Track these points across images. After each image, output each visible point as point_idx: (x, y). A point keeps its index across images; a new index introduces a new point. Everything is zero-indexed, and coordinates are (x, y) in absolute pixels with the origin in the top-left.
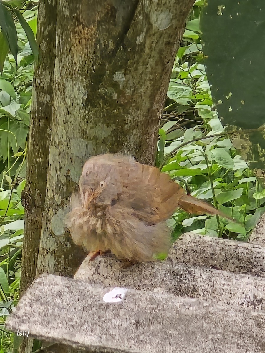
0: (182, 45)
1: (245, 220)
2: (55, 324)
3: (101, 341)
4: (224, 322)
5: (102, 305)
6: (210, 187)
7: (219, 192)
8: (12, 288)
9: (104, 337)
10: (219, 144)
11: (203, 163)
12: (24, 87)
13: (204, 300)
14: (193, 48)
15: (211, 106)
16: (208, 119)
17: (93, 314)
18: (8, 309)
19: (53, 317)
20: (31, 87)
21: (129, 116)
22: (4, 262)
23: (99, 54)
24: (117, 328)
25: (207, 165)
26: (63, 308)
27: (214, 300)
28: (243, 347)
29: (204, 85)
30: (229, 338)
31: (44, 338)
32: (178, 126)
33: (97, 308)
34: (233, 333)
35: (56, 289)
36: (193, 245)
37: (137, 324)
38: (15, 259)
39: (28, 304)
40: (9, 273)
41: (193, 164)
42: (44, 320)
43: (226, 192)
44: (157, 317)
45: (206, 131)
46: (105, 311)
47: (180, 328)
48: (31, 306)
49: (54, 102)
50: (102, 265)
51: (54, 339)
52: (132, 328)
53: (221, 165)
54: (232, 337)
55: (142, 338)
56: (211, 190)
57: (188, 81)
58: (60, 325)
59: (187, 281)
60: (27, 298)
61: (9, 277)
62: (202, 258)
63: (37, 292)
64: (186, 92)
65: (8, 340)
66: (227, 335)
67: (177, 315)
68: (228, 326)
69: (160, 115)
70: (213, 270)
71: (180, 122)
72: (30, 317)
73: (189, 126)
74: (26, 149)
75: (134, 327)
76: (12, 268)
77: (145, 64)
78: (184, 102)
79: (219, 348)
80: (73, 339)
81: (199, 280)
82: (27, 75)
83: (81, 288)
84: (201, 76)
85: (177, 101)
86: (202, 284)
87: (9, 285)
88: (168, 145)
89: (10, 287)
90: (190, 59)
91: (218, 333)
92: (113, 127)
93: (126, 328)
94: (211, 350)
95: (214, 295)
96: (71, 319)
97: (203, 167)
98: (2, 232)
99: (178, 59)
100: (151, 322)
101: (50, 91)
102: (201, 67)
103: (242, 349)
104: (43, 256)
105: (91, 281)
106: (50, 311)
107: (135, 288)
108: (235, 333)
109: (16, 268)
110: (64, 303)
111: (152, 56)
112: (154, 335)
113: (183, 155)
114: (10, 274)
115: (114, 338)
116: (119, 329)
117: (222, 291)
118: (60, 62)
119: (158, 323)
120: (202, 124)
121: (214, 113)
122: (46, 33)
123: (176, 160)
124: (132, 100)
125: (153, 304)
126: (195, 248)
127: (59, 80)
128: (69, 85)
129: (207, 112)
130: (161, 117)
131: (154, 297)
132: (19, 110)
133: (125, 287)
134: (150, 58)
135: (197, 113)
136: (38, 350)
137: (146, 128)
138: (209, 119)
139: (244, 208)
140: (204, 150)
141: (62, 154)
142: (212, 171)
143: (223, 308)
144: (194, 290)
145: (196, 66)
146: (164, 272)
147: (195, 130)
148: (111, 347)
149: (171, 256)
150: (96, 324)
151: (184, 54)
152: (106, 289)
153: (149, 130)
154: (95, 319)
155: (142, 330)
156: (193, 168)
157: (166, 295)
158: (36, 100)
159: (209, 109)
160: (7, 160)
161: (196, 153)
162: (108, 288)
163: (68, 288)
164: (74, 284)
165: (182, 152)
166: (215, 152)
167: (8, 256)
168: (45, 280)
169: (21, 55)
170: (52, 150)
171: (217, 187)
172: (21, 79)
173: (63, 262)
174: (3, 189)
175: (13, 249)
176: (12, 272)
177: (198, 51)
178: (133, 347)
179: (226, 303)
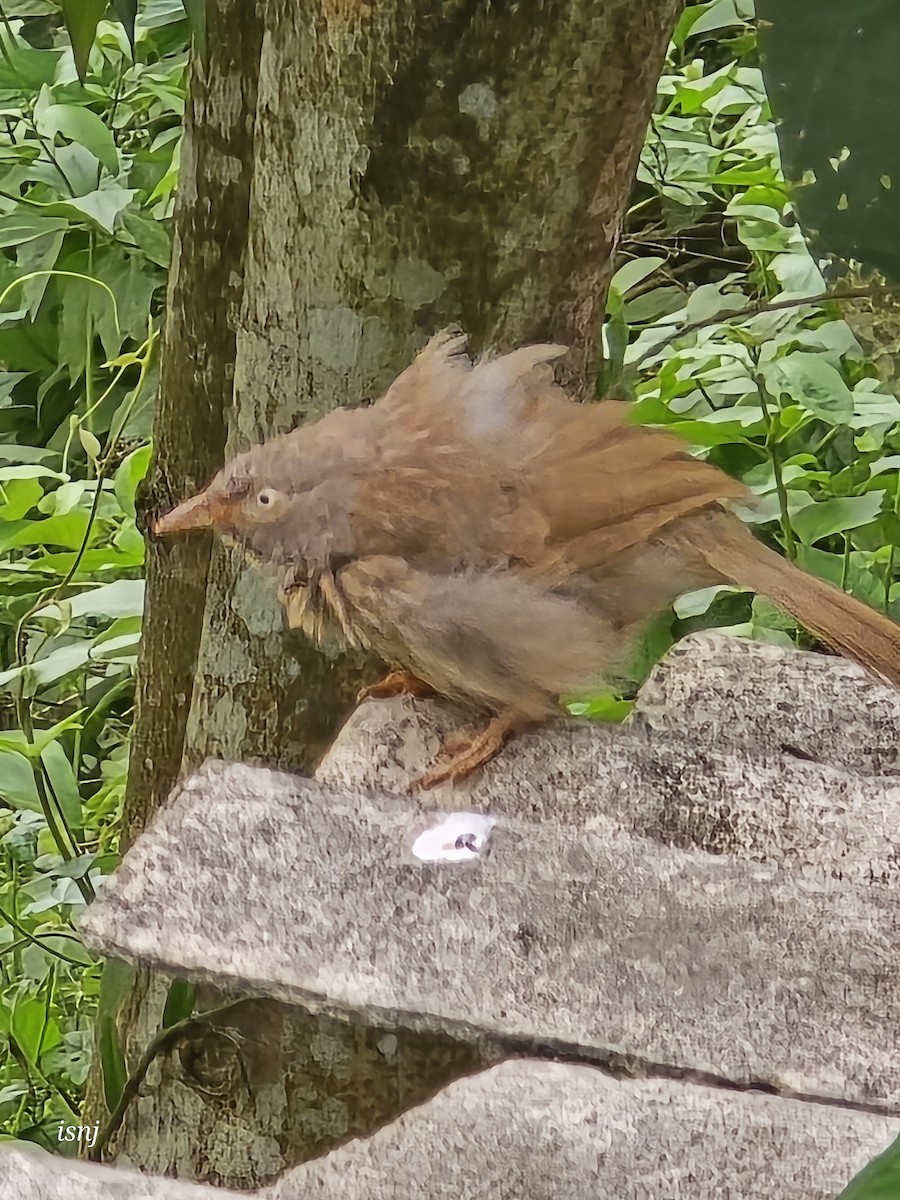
1: (887, 597)
2: (247, 932)
3: (403, 993)
4: (822, 934)
5: (408, 869)
6: (772, 484)
7: (802, 500)
8: (91, 815)
9: (414, 980)
10: (805, 338)
11: (749, 402)
12: (146, 132)
13: (754, 858)
14: (721, 14)
15: (779, 209)
16: (771, 253)
17: (377, 900)
18: (79, 882)
19: (241, 909)
20: (170, 134)
21: (509, 234)
22: (67, 723)
23: (410, 24)
24: (458, 949)
25: (765, 411)
26: (277, 877)
27: (788, 863)
28: (884, 1022)
29: (761, 139)
30: (836, 992)
31: (209, 979)
32: (667, 275)
33: (391, 879)
34: (851, 972)
35: (255, 812)
36: (721, 672)
37: (526, 936)
38: (104, 715)
39: (157, 863)
40: (82, 763)
41: (717, 405)
42: (210, 917)
43: (827, 503)
44: (596, 916)
45: (763, 294)
46: (420, 894)
47: (670, 953)
48: (168, 869)
49: (257, 181)
50: (412, 735)
51: (245, 983)
52: (510, 950)
53: (809, 413)
54: (847, 990)
55: (541, 984)
56: (776, 495)
57: (704, 123)
58: (266, 936)
59: (699, 797)
60: (153, 844)
61: (81, 776)
63: (190, 821)
64: (696, 161)
65: (75, 989)
66: (832, 980)
67: (663, 909)
68: (836, 952)
69: (613, 232)
70: (787, 758)
71: (673, 263)
72: (164, 906)
73: (702, 276)
74: (149, 343)
75: (517, 945)
76: (91, 746)
77: (568, 58)
79: (804, 1025)
80: (309, 984)
81: (739, 792)
82: (159, 91)
83: (339, 810)
84: (748, 106)
85: (666, 192)
86: (749, 807)
87: (83, 803)
88: (634, 337)
89: (85, 810)
90: (714, 51)
91: (801, 974)
92: (455, 270)
93: (489, 951)
94: (775, 1030)
95: (789, 845)
96: (302, 917)
97: (751, 417)
98: (65, 621)
99: (671, 46)
100: (574, 934)
101: (241, 145)
102: (751, 75)
103: (880, 1029)
104: (206, 701)
105: (373, 789)
106: (233, 887)
107: (520, 815)
108: (858, 976)
109: (104, 745)
110: (281, 861)
111: (590, 32)
112: (582, 973)
113: (683, 374)
114: (84, 765)
115: (446, 984)
116: (466, 954)
117: (816, 831)
118: (277, 48)
119: (599, 934)
120: (747, 272)
121: (792, 234)
123: (658, 391)
124: (516, 181)
125: (581, 870)
126: (726, 686)
127: (275, 108)
128: (308, 123)
129: (768, 229)
130: (616, 242)
131: (587, 847)
132: (128, 208)
133: (487, 811)
134: (584, 39)
135: (731, 232)
136: (183, 1023)
137: (567, 275)
138: (773, 254)
139: (885, 557)
140: (755, 360)
141: (280, 359)
142: (780, 429)
143: (818, 889)
144: (723, 826)
145: (733, 72)
146: (622, 764)
147: (725, 291)
148: (437, 1014)
149: (647, 709)
150: (385, 933)
151: (690, 34)
152: (422, 818)
153: (574, 283)
154: (385, 918)
155: (541, 959)
156: (715, 418)
157: (625, 842)
158: (191, 174)
159: (774, 218)
160: (82, 380)
161: (726, 369)
162: (430, 813)
163: (296, 809)
164: (316, 797)
165: (679, 363)
166: (790, 366)
167: (79, 704)
168: (216, 783)
170: (246, 344)
171: (796, 485)
172: (134, 105)
173: (272, 723)
174: (69, 478)
175: (100, 680)
176: (90, 761)
177: (740, 22)
178: (511, 1014)
179: (829, 873)
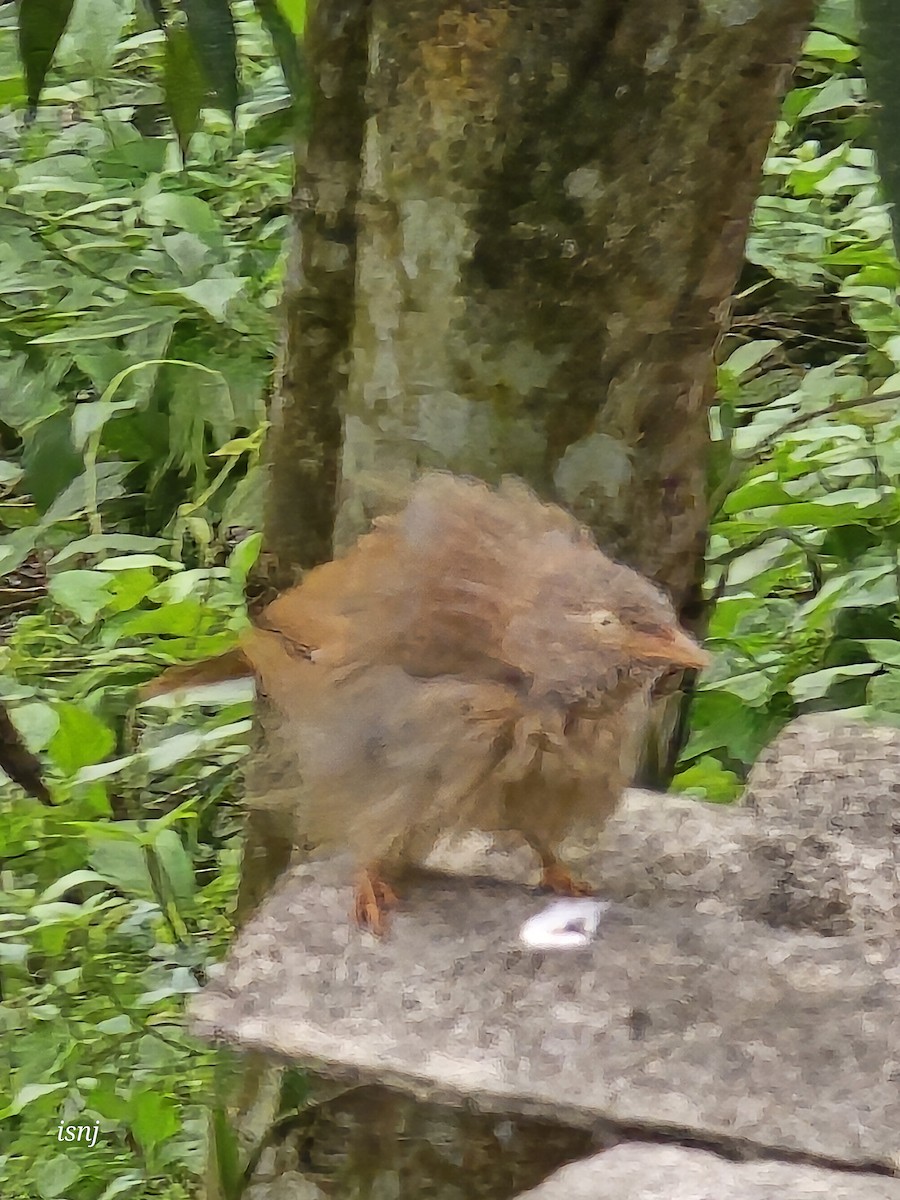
0: (801, 82)
2: (357, 1019)
5: (517, 954)
8: (207, 903)
11: (865, 484)
12: (256, 219)
13: (868, 940)
14: (835, 94)
15: (893, 290)
16: (884, 333)
17: (486, 986)
18: (195, 971)
20: (280, 222)
21: (616, 317)
22: (181, 812)
23: (517, 108)
24: (569, 1033)
29: (873, 220)
32: (782, 358)
33: (501, 966)
36: (832, 754)
37: (639, 1021)
38: (220, 803)
39: (266, 951)
41: (832, 487)
42: (320, 1004)
44: (708, 1000)
46: (531, 979)
47: (782, 1037)
48: (275, 955)
51: (354, 1071)
52: (622, 1034)
55: (653, 1068)
57: (818, 204)
58: (375, 1022)
59: (810, 879)
60: (262, 931)
61: (196, 865)
62: (861, 799)
63: (297, 909)
64: (809, 243)
69: (722, 315)
71: (789, 345)
73: (817, 358)
74: (260, 430)
75: (629, 1030)
77: (675, 140)
78: (804, 275)
81: (851, 874)
82: (267, 179)
84: (861, 187)
85: (781, 273)
86: (863, 889)
87: (198, 891)
88: (747, 420)
89: (201, 900)
90: (826, 132)
92: (563, 355)
93: (600, 1036)
96: (412, 1004)
97: (865, 499)
98: (176, 710)
99: (783, 128)
101: (347, 231)
102: (863, 156)
106: (341, 974)
107: (630, 900)
109: (220, 834)
111: (698, 115)
112: (697, 1058)
113: (797, 457)
114: (198, 854)
115: (557, 1069)
116: (577, 1038)
118: (382, 133)
119: (712, 1018)
120: (863, 353)
122: (338, 32)
123: (773, 474)
124: (624, 262)
125: (694, 952)
126: (836, 767)
128: (414, 209)
129: (882, 310)
131: (698, 931)
132: (239, 297)
133: (596, 896)
134: (689, 121)
135: (845, 313)
136: (295, 1111)
138: (888, 335)
140: (871, 440)
144: (836, 907)
145: (845, 154)
147: (840, 372)
149: (758, 792)
151: (806, 113)
152: (530, 901)
154: (495, 1003)
155: (653, 1043)
156: (830, 500)
157: (738, 925)
159: (889, 299)
161: (842, 451)
162: (537, 899)
165: (792, 446)
169: (249, 111)
170: (353, 429)
172: (248, 191)
174: (182, 566)
175: (214, 769)
176: (206, 848)
177: (851, 102)
